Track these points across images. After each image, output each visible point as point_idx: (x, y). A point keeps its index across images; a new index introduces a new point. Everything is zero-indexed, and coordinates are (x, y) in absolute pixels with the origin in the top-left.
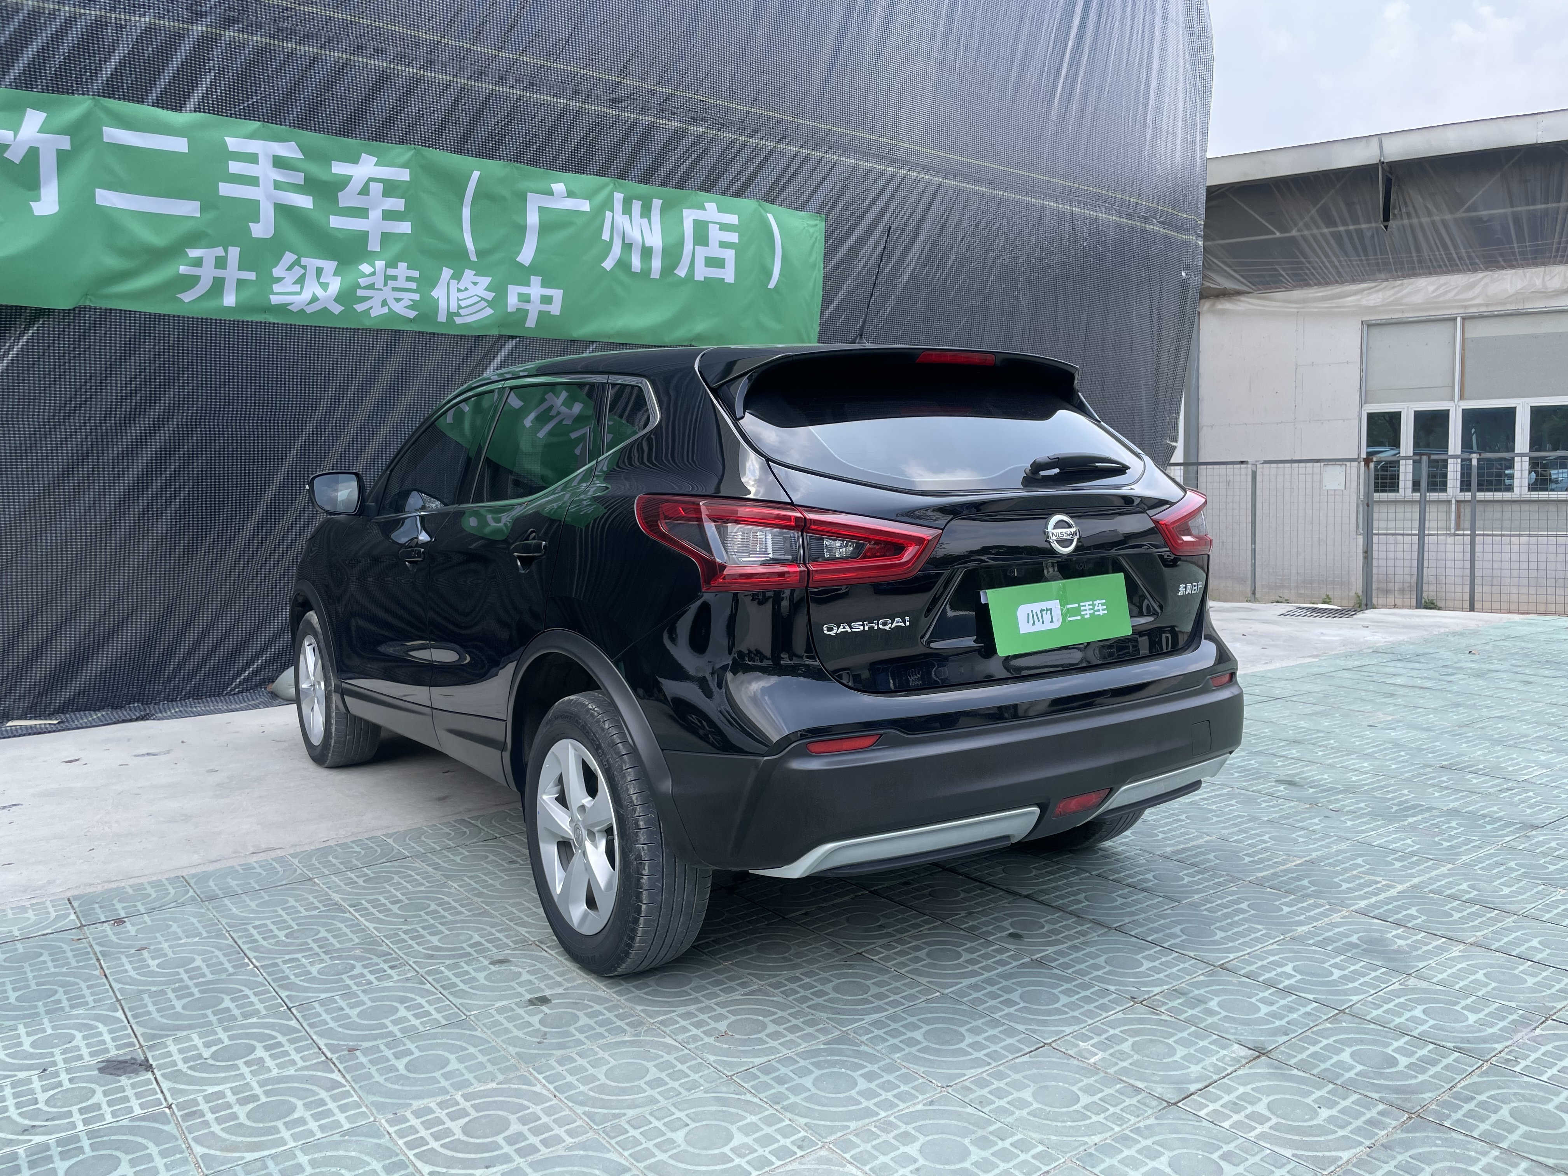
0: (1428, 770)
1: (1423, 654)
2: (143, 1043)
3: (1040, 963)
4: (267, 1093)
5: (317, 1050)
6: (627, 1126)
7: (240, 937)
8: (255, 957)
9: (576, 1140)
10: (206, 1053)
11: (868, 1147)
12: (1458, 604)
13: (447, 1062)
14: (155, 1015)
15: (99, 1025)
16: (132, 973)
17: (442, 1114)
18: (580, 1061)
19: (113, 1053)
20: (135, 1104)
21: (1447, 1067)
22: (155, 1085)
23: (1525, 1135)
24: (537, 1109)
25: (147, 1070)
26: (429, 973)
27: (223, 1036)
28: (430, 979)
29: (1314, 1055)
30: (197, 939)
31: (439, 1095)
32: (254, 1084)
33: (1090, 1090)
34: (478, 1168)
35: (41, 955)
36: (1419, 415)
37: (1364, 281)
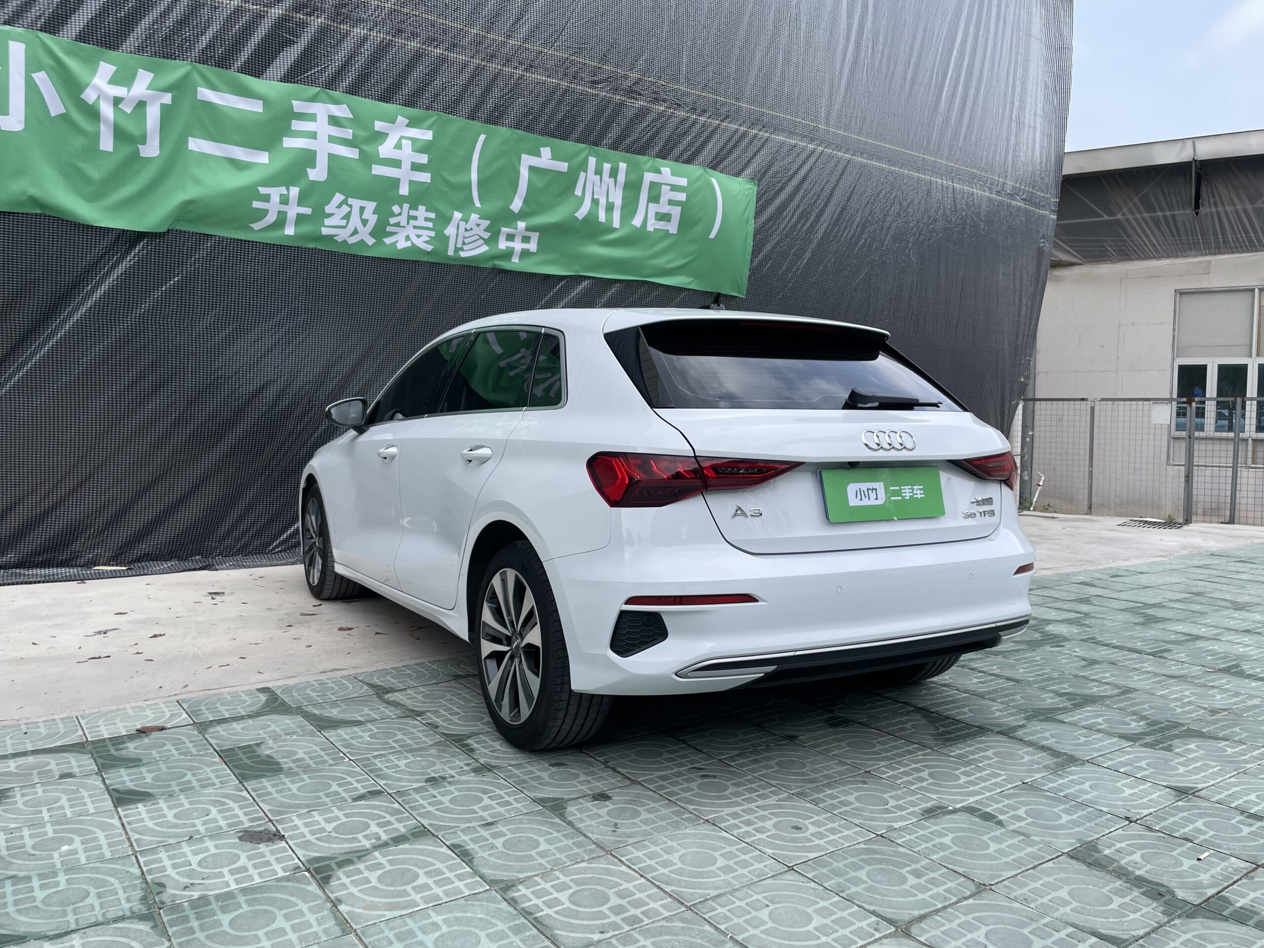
1: (1254, 558)
2: (271, 818)
6: (714, 904)
8: (348, 753)
9: (674, 914)
11: (938, 932)
13: (537, 843)
14: (276, 795)
16: (247, 762)
17: (547, 886)
19: (247, 825)
20: (277, 867)
22: (291, 852)
24: (630, 886)
25: (281, 839)
26: (500, 772)
27: (340, 814)
30: (294, 737)
33: (1117, 892)
34: (593, 933)
35: (165, 745)
36: (1222, 369)
37: (1177, 257)
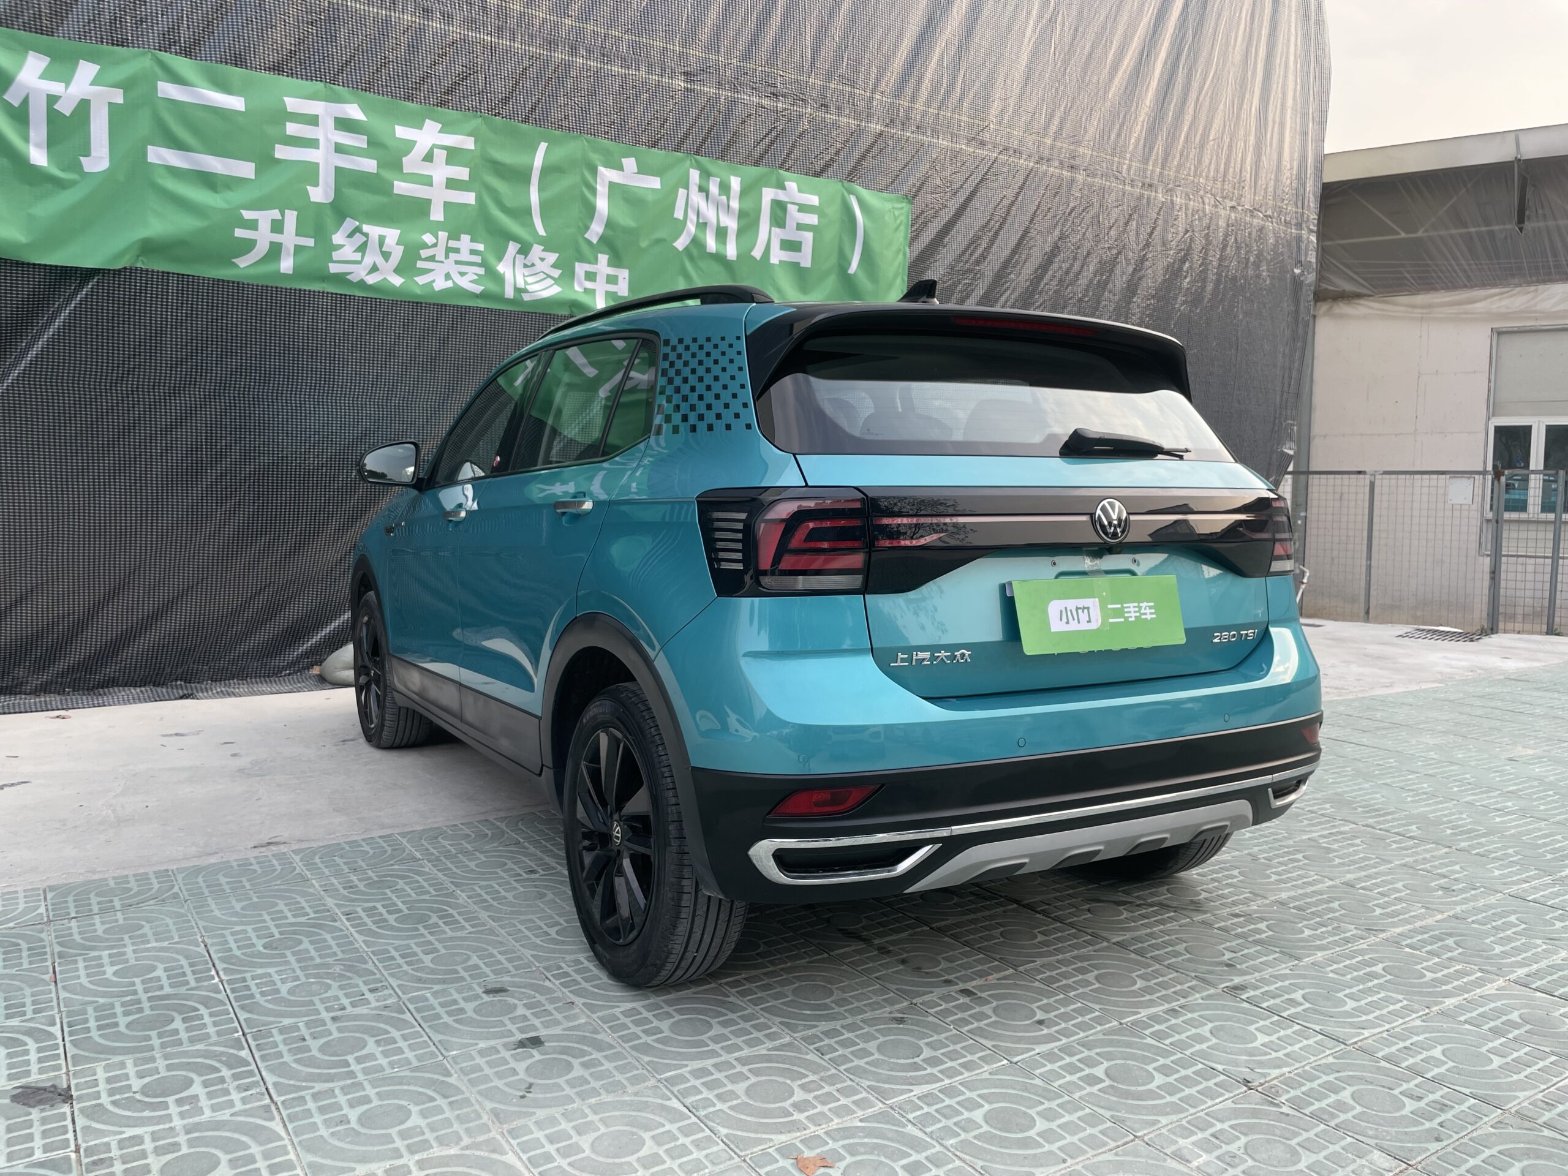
2: (71, 1067)
4: (191, 1143)
5: (264, 1090)
7: (213, 944)
8: (224, 969)
10: (136, 1084)
13: (407, 1115)
14: (95, 1035)
15: (30, 1041)
18: (564, 1125)
19: (35, 1076)
20: (38, 1143)
22: (69, 1122)
25: (65, 1102)
26: (412, 1000)
27: (161, 1064)
28: (411, 1007)
30: (165, 944)
32: (180, 1130)
36: (1551, 430)
37: (1494, 286)
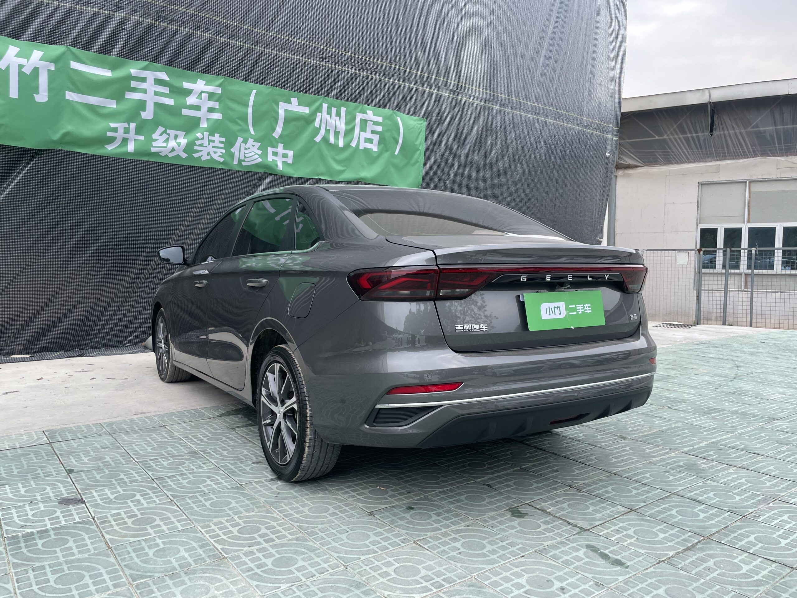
0: (724, 394)
1: (725, 345)
2: (80, 492)
3: (525, 470)
5: (166, 497)
6: (318, 532)
7: (128, 449)
8: (136, 458)
9: (293, 537)
10: (111, 496)
11: (436, 543)
12: (744, 324)
13: (230, 503)
14: (87, 481)
15: (59, 484)
16: (75, 463)
17: (228, 525)
18: (296, 505)
19: (66, 495)
20: (76, 517)
21: (724, 518)
22: (86, 509)
23: (761, 548)
24: (275, 524)
25: (82, 503)
26: (222, 466)
27: (120, 490)
28: (222, 469)
29: (658, 512)
30: (107, 450)
31: (226, 517)
32: (136, 510)
33: (546, 523)
34: (245, 547)
35: (30, 454)
36: (726, 230)
37: (700, 162)
